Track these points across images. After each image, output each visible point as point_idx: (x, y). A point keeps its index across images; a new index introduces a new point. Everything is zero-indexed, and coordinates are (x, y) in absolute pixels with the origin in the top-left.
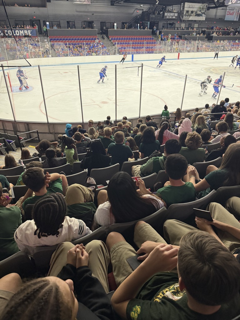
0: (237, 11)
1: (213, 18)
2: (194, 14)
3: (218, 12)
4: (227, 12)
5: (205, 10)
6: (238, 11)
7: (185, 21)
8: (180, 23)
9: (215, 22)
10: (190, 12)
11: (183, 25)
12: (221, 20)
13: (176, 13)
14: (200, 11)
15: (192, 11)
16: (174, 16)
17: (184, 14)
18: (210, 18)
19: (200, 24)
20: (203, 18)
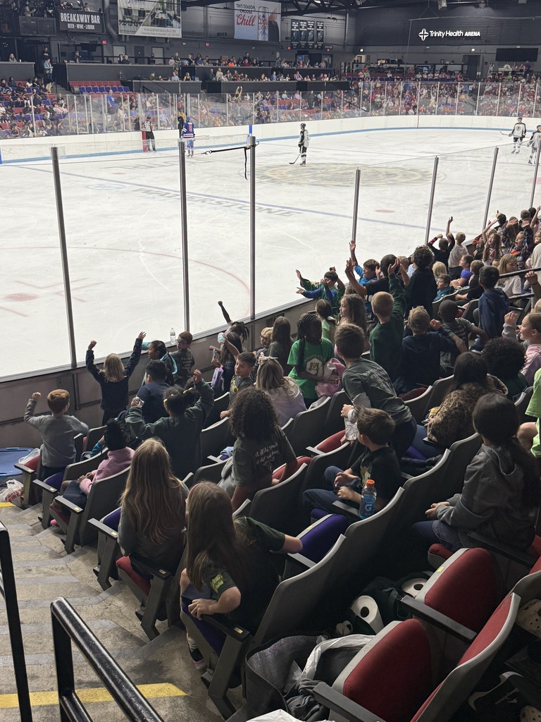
0: (261, 14)
1: (199, 34)
2: (148, 19)
3: (209, 15)
4: (236, 18)
5: (176, 9)
6: (264, 16)
7: (123, 39)
8: (110, 45)
9: (207, 45)
10: (135, 14)
11: (119, 51)
12: (225, 39)
13: (94, 14)
14: (164, 12)
15: (140, 11)
16: (90, 24)
17: (120, 18)
18: (193, 33)
19: (168, 48)
20: (175, 32)
